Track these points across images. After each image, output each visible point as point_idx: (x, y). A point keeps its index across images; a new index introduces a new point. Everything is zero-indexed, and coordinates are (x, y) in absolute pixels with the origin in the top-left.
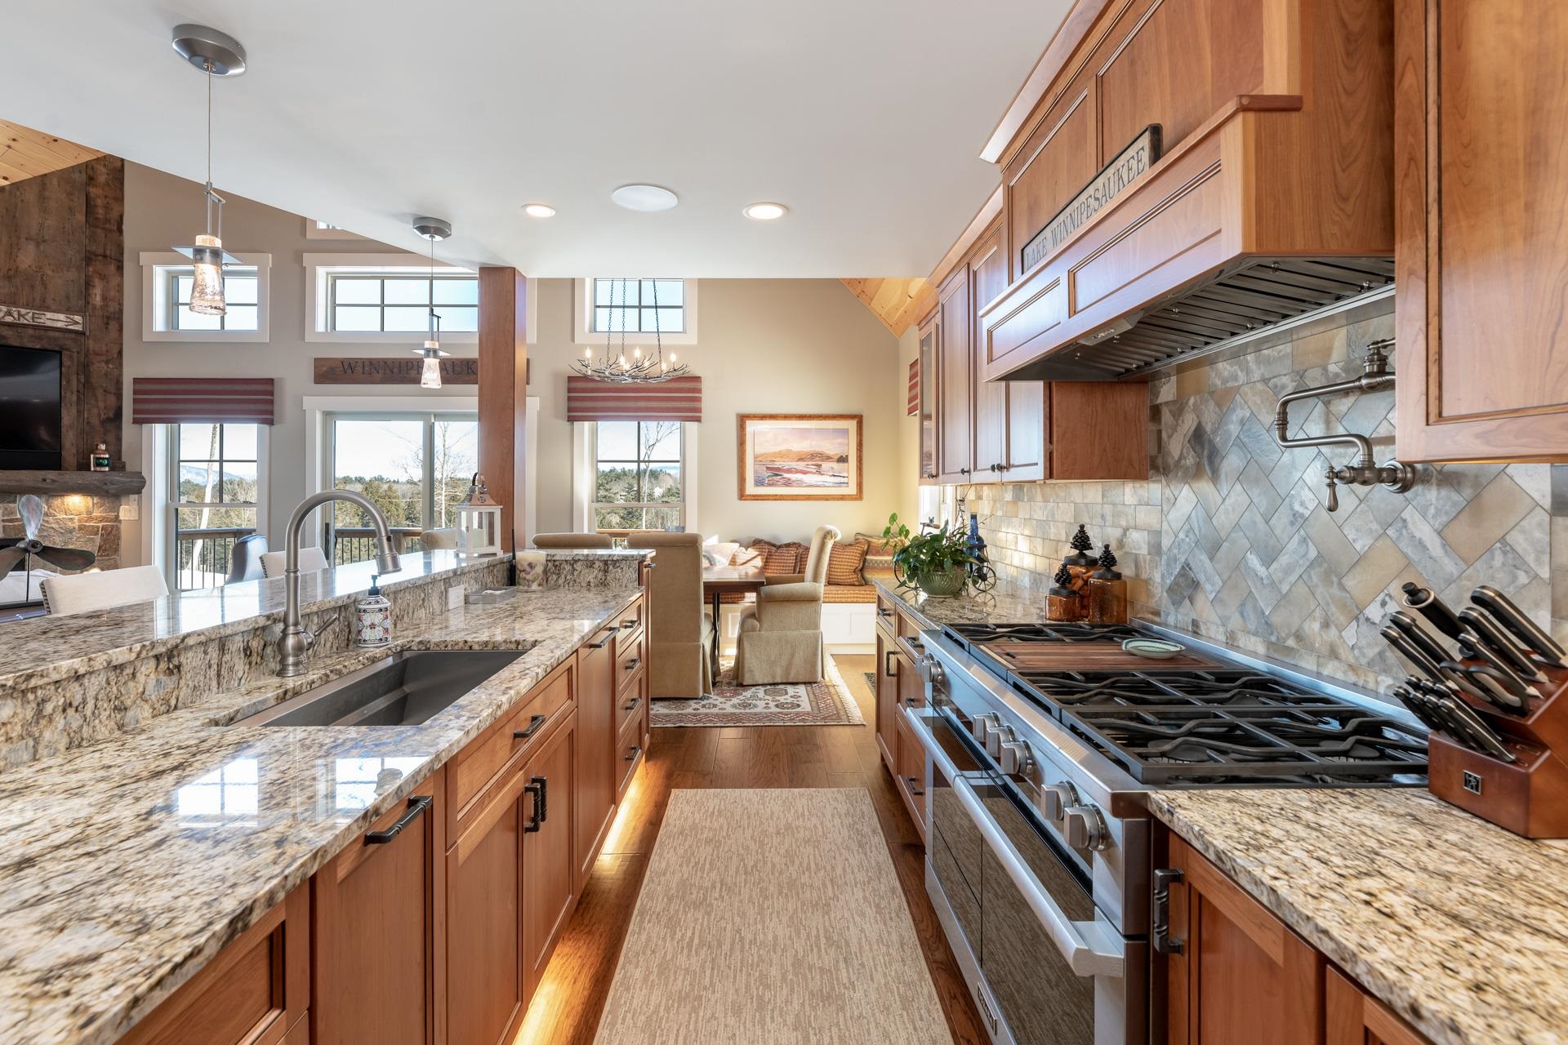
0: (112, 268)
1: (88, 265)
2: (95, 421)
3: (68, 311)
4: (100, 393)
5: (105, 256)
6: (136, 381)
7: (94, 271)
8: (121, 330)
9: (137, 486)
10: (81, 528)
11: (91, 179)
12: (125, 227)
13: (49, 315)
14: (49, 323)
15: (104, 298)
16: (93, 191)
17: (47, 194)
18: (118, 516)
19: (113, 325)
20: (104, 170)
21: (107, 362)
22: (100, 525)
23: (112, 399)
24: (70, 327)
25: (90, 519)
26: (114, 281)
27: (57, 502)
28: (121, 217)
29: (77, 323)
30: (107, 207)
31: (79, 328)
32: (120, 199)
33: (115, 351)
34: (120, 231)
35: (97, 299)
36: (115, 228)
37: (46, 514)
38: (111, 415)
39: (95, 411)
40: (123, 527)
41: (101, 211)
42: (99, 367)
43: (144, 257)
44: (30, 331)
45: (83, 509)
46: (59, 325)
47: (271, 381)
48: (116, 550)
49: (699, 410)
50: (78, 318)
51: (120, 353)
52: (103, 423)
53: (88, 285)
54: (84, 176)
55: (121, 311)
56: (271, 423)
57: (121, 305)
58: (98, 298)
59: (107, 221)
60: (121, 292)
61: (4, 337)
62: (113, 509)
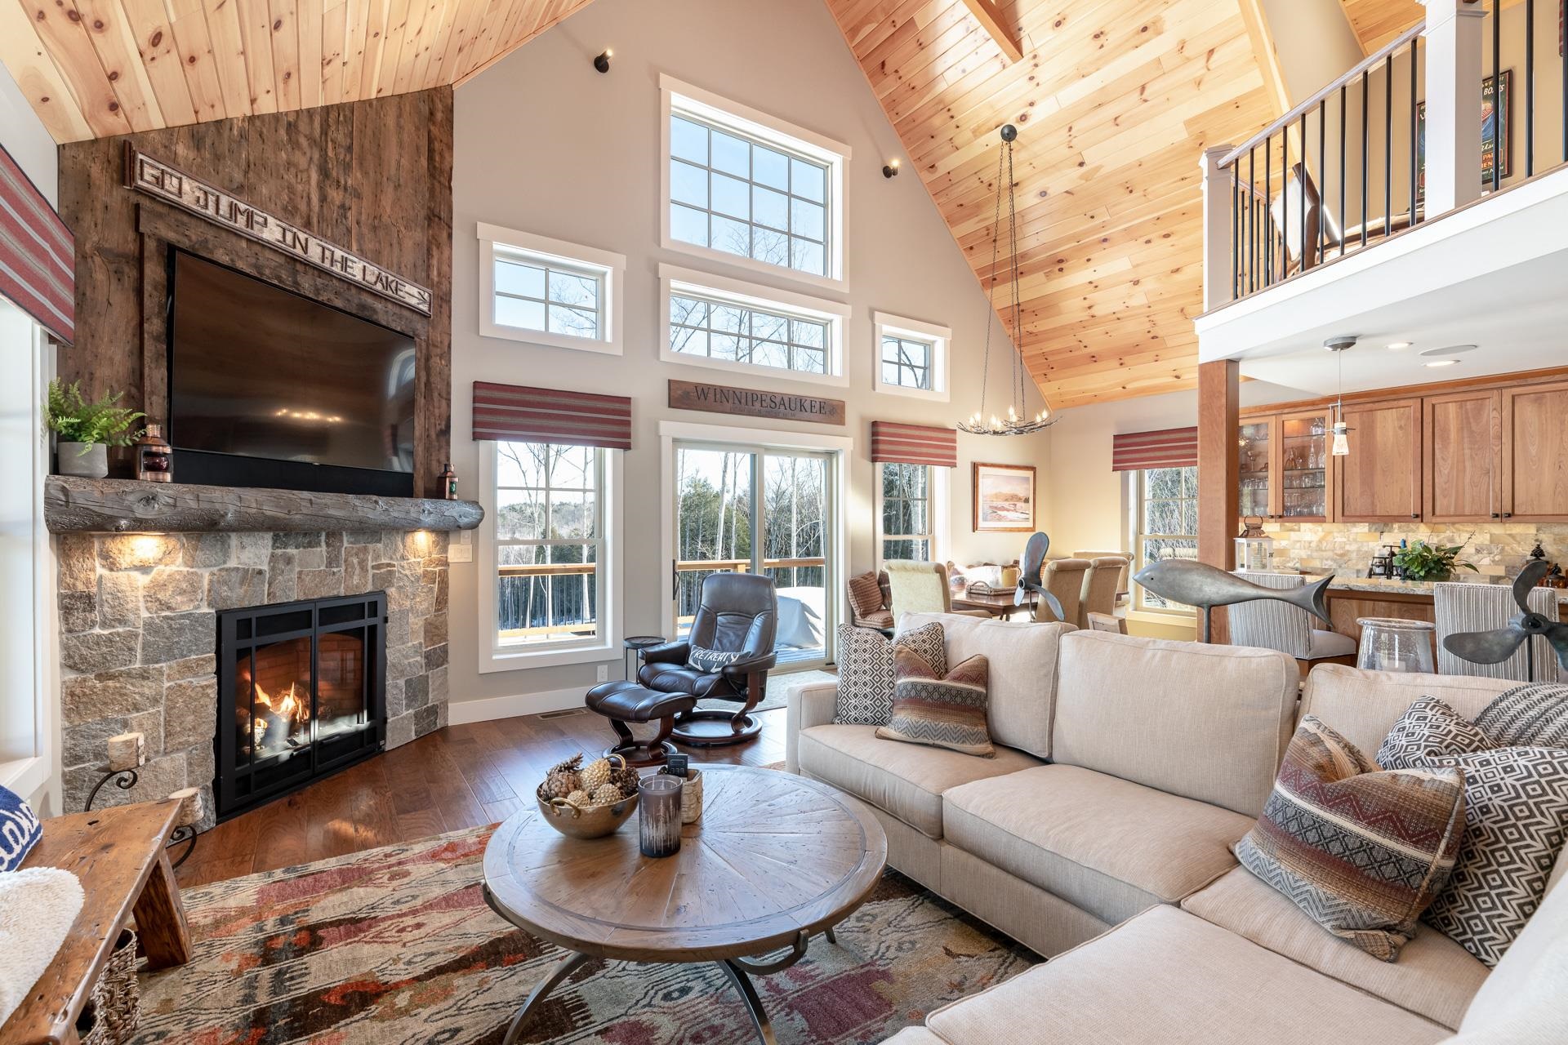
0: (445, 235)
1: (429, 226)
2: (431, 434)
3: (419, 284)
4: (435, 397)
5: (440, 218)
6: (478, 384)
7: (434, 237)
8: (450, 317)
10: (425, 574)
11: (432, 111)
12: (454, 185)
13: (406, 286)
14: (407, 299)
15: (439, 274)
16: (434, 127)
17: (402, 118)
18: (445, 558)
19: (446, 308)
20: (440, 104)
21: (439, 357)
22: (437, 569)
23: (444, 402)
24: (421, 307)
25: (431, 562)
26: (446, 253)
27: (409, 539)
29: (424, 301)
30: (442, 154)
31: (424, 307)
33: (446, 344)
34: (450, 188)
36: (448, 184)
37: (403, 558)
38: (443, 427)
39: (433, 420)
40: (451, 571)
41: (437, 158)
42: (435, 362)
43: (483, 229)
44: (394, 307)
45: (426, 550)
46: (413, 301)
47: (627, 400)
48: (446, 602)
49: (954, 457)
50: (425, 296)
51: (450, 346)
52: (436, 435)
53: (429, 252)
54: (427, 106)
55: (449, 292)
56: (627, 447)
57: (449, 283)
58: (435, 273)
59: (442, 172)
60: (450, 266)
61: (374, 311)
62: (445, 550)
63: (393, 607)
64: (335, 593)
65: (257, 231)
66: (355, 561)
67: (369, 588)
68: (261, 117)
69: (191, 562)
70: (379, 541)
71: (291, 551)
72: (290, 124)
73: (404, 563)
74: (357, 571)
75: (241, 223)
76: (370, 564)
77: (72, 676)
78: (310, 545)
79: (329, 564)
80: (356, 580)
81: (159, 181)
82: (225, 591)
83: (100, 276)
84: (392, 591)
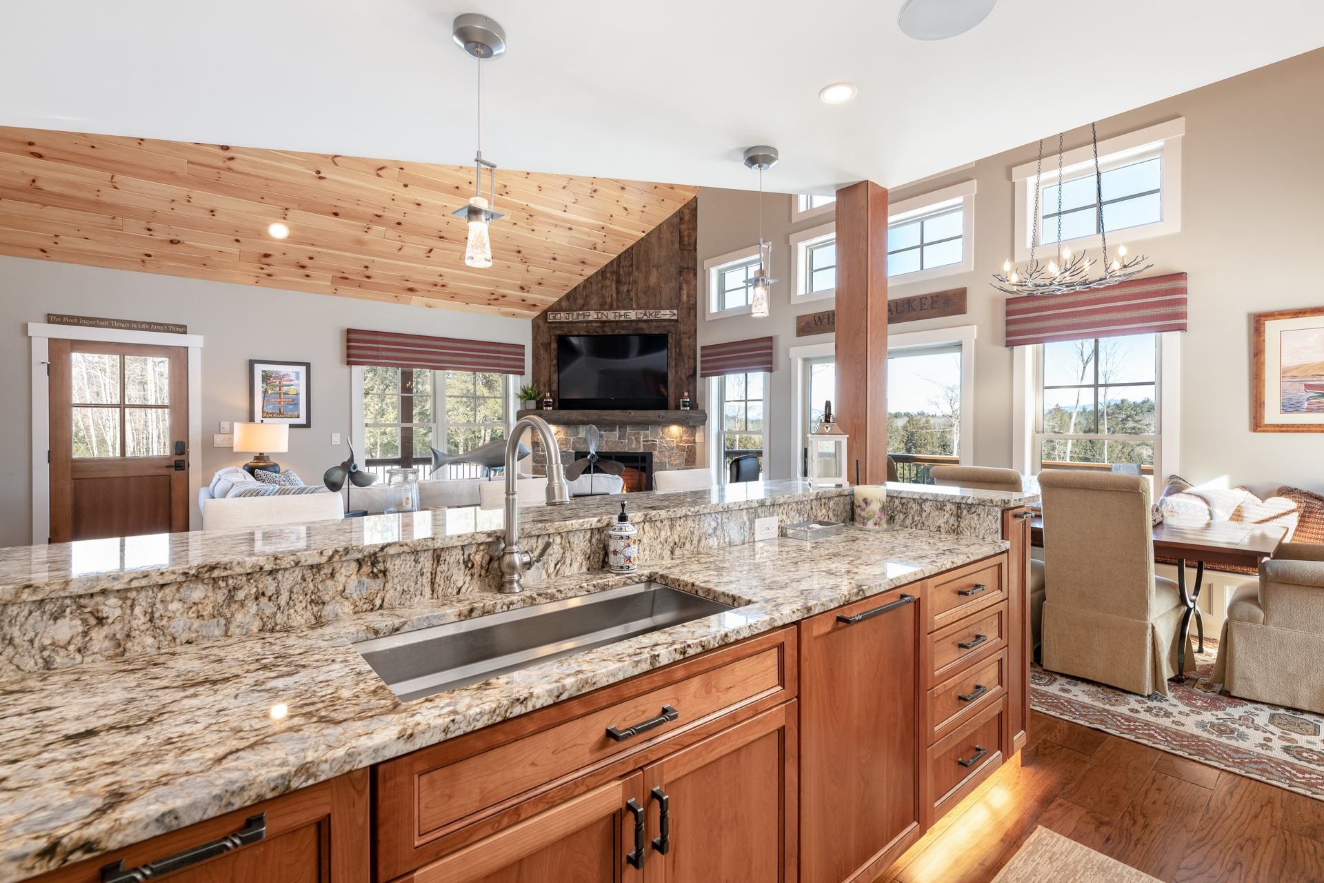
0: (692, 275)
1: (680, 276)
2: (684, 377)
3: (671, 308)
4: (686, 359)
5: (688, 268)
6: (703, 348)
7: (683, 280)
8: (696, 316)
9: (703, 419)
10: (678, 447)
11: (681, 219)
12: (698, 246)
13: (662, 312)
14: (663, 317)
15: (688, 296)
16: (683, 227)
17: (662, 235)
18: (694, 440)
19: (692, 312)
20: (688, 212)
21: (689, 338)
22: (686, 445)
23: (692, 361)
24: (672, 318)
25: (681, 441)
26: (693, 284)
27: (666, 430)
28: (696, 240)
29: (674, 315)
30: (689, 236)
31: (675, 317)
32: (695, 229)
33: (693, 330)
34: (695, 249)
35: (684, 298)
36: (692, 248)
37: (662, 438)
38: (691, 373)
39: (684, 370)
40: (697, 447)
41: (686, 239)
42: (685, 341)
43: (707, 263)
44: (654, 324)
45: (678, 435)
46: (667, 317)
47: (771, 338)
48: (694, 459)
50: (675, 311)
51: (696, 331)
52: (688, 378)
53: (681, 288)
54: (678, 219)
55: (696, 303)
56: (771, 369)
57: (696, 298)
58: (685, 296)
59: (689, 244)
60: (696, 290)
61: (642, 329)
62: (694, 436)
63: (655, 460)
64: (623, 450)
65: (587, 319)
66: (633, 438)
67: (642, 450)
68: (591, 277)
69: (566, 434)
70: (648, 430)
71: (603, 433)
72: (603, 273)
73: (663, 441)
74: (635, 442)
75: (581, 318)
76: (642, 439)
77: (535, 464)
78: (611, 431)
79: (620, 438)
80: (634, 446)
81: (554, 318)
82: (578, 445)
83: (542, 352)
84: (656, 453)
